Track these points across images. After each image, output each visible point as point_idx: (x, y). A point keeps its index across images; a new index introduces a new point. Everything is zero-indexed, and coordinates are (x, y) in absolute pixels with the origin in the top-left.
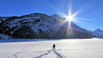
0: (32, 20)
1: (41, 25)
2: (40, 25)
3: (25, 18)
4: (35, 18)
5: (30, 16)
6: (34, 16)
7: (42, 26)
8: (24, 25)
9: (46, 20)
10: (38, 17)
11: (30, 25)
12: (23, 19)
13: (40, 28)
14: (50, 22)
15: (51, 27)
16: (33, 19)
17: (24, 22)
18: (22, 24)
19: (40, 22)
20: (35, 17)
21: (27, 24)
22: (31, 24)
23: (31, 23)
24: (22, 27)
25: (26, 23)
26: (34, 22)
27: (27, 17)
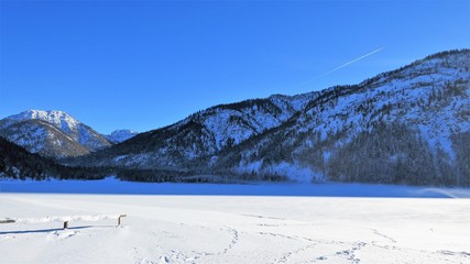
3: (381, 89)
4: (437, 77)
5: (408, 71)
6: (430, 69)
8: (377, 118)
12: (375, 93)
16: (422, 85)
18: (369, 115)
20: (434, 76)
21: (394, 112)
23: (413, 105)
24: (370, 129)
26: (431, 98)
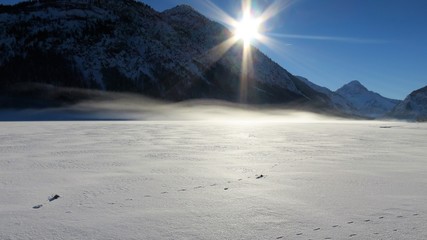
0: (76, 22)
1: (118, 52)
2: (112, 52)
7: (124, 56)
9: (143, 30)
10: (101, 11)
11: (64, 46)
13: (113, 63)
14: (158, 37)
15: (165, 62)
17: (35, 30)
19: (112, 36)
22: (67, 44)
25: (42, 35)
27: (50, 9)
